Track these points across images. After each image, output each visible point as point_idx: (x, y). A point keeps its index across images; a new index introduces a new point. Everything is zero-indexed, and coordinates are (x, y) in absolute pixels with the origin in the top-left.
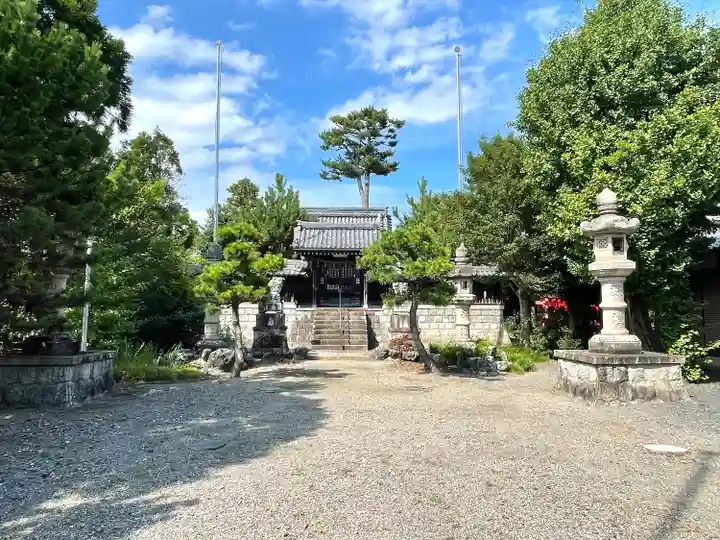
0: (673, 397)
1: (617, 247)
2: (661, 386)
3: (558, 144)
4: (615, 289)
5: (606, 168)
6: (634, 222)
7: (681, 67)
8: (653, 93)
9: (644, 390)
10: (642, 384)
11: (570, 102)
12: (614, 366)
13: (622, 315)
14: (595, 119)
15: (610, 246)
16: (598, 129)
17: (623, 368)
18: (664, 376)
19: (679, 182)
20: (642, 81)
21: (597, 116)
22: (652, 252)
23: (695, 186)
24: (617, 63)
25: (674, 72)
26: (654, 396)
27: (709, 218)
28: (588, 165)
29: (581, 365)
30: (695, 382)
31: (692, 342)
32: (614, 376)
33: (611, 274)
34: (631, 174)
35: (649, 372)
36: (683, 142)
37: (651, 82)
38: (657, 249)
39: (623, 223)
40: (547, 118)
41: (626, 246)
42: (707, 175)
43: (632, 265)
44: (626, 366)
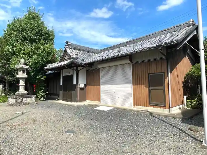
0: (32, 104)
1: (24, 72)
2: (30, 102)
3: (13, 45)
4: (22, 81)
5: (24, 54)
6: (27, 67)
7: (42, 35)
8: (35, 39)
9: (26, 103)
10: (26, 102)
11: (16, 36)
12: (19, 98)
13: (24, 87)
14: (22, 42)
15: (22, 72)
16: (23, 44)
17: (22, 99)
18: (31, 100)
19: (39, 59)
20: (33, 36)
21: (23, 41)
22: (33, 73)
23: (42, 61)
24: (28, 30)
25: (40, 36)
26: (28, 104)
27: (45, 67)
28: (19, 52)
29: (12, 99)
30: (42, 101)
31: (42, 92)
32: (19, 100)
33: (22, 78)
34: (29, 56)
35: (28, 99)
36: (39, 51)
37: (34, 37)
38: (34, 73)
39: (25, 67)
40: (10, 38)
41: (26, 72)
42: (44, 59)
43: (27, 76)
44: (22, 98)
